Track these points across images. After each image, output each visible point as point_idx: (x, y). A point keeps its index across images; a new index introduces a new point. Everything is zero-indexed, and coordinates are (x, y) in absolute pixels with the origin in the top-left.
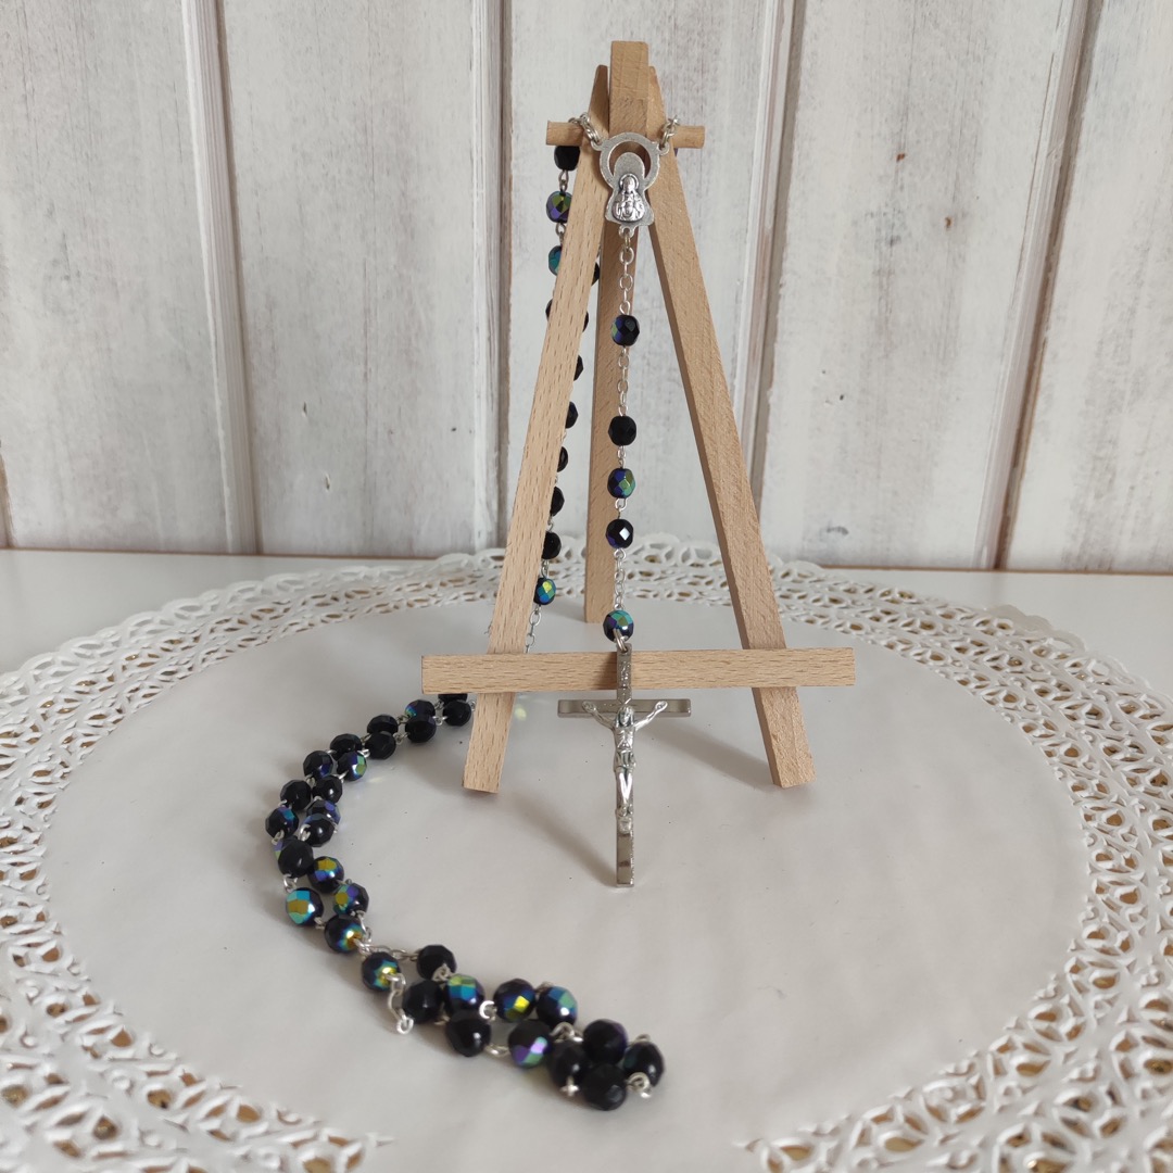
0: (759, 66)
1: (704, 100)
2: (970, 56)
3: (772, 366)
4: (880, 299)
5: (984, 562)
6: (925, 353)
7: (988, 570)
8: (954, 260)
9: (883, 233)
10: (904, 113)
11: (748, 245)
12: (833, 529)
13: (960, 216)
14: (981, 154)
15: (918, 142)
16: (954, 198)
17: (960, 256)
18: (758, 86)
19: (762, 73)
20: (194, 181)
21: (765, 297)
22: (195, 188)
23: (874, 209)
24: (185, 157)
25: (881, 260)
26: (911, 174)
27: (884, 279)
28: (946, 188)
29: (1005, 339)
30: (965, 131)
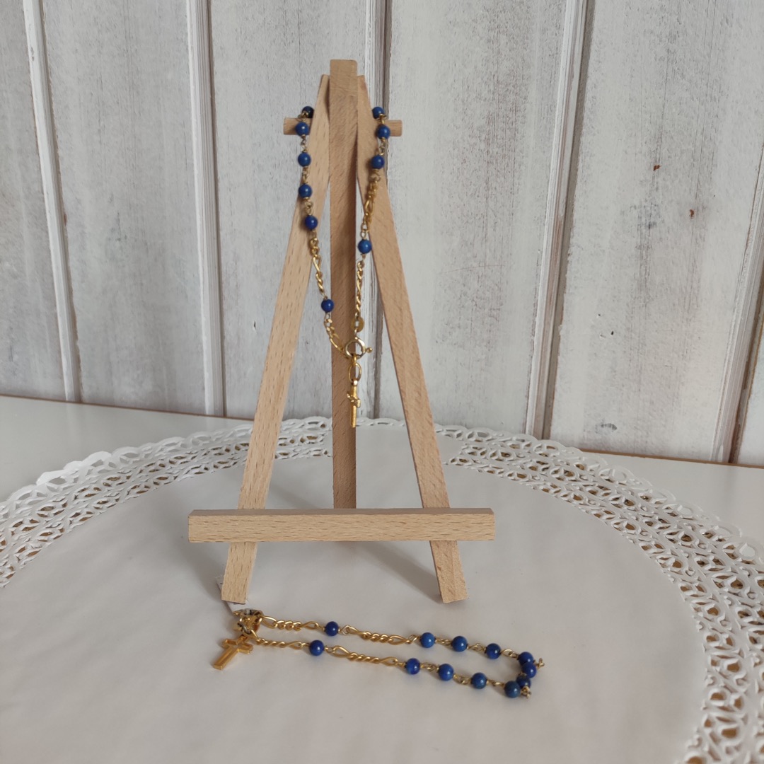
0: (555, 107)
1: (516, 130)
2: (708, 98)
3: (563, 309)
4: (641, 265)
5: (721, 457)
6: (674, 305)
7: (723, 463)
8: (696, 239)
9: (643, 220)
10: (659, 138)
11: (546, 227)
12: (606, 425)
13: (701, 209)
14: (717, 165)
15: (669, 157)
16: (696, 196)
17: (701, 237)
18: (554, 120)
19: (557, 111)
20: (194, 182)
21: (558, 262)
22: (194, 186)
23: (637, 203)
24: (189, 167)
25: (641, 238)
26: (664, 179)
27: (644, 252)
28: (690, 189)
29: (736, 297)
30: (704, 149)
